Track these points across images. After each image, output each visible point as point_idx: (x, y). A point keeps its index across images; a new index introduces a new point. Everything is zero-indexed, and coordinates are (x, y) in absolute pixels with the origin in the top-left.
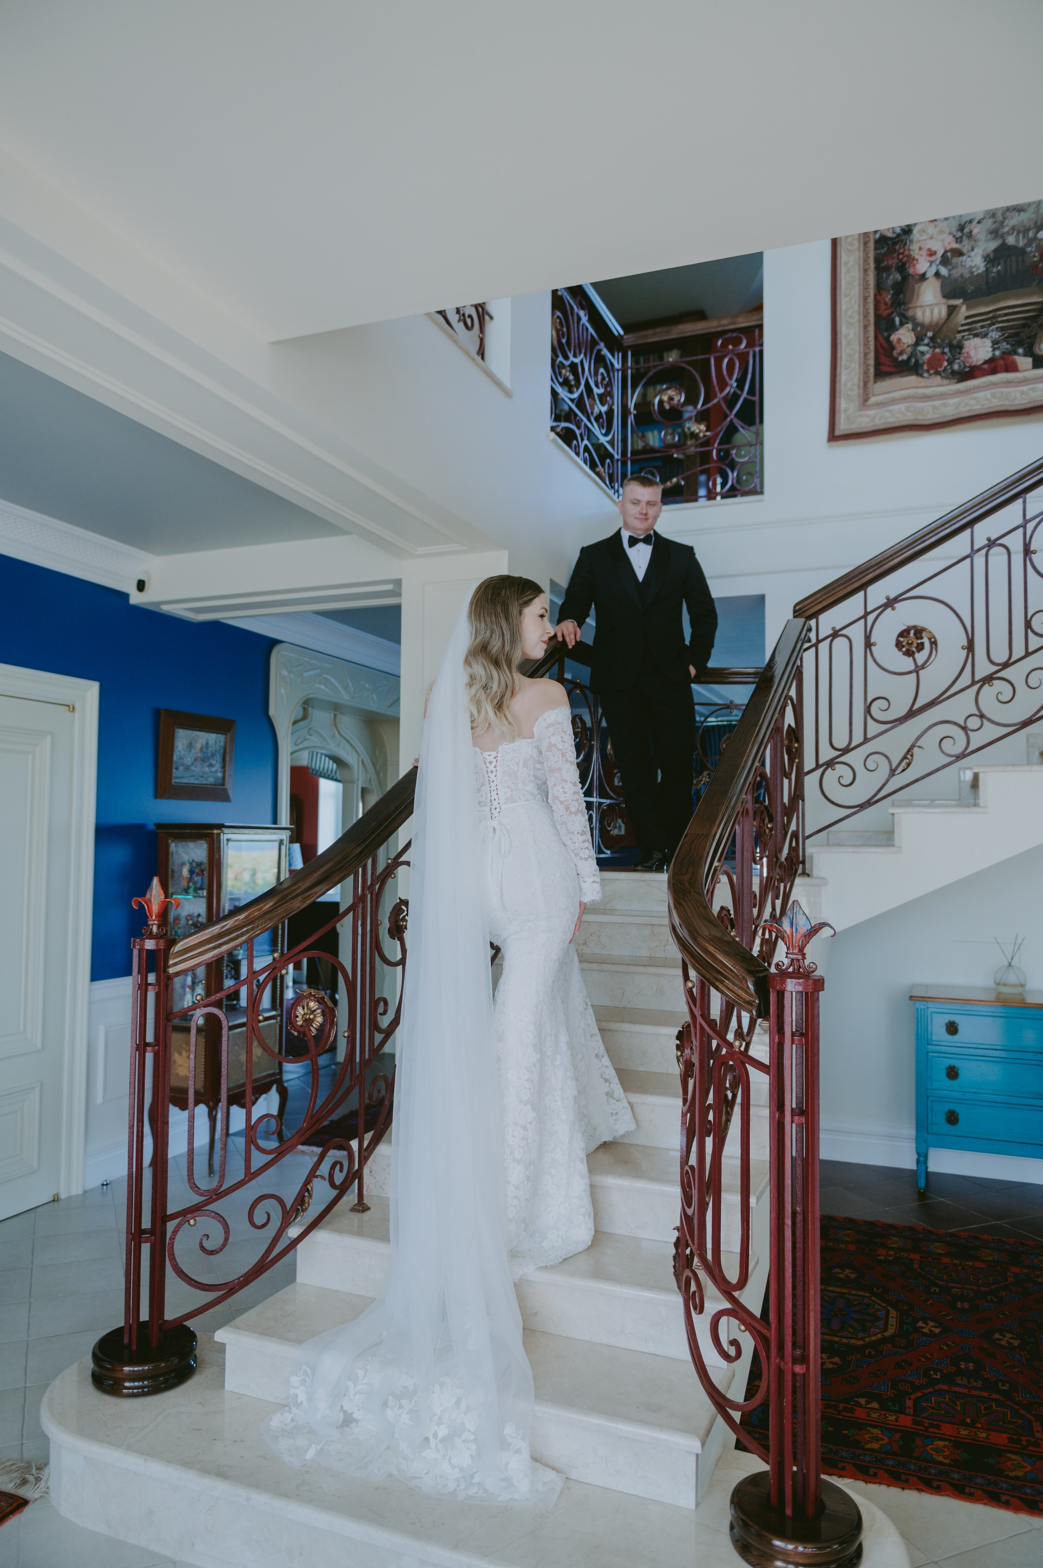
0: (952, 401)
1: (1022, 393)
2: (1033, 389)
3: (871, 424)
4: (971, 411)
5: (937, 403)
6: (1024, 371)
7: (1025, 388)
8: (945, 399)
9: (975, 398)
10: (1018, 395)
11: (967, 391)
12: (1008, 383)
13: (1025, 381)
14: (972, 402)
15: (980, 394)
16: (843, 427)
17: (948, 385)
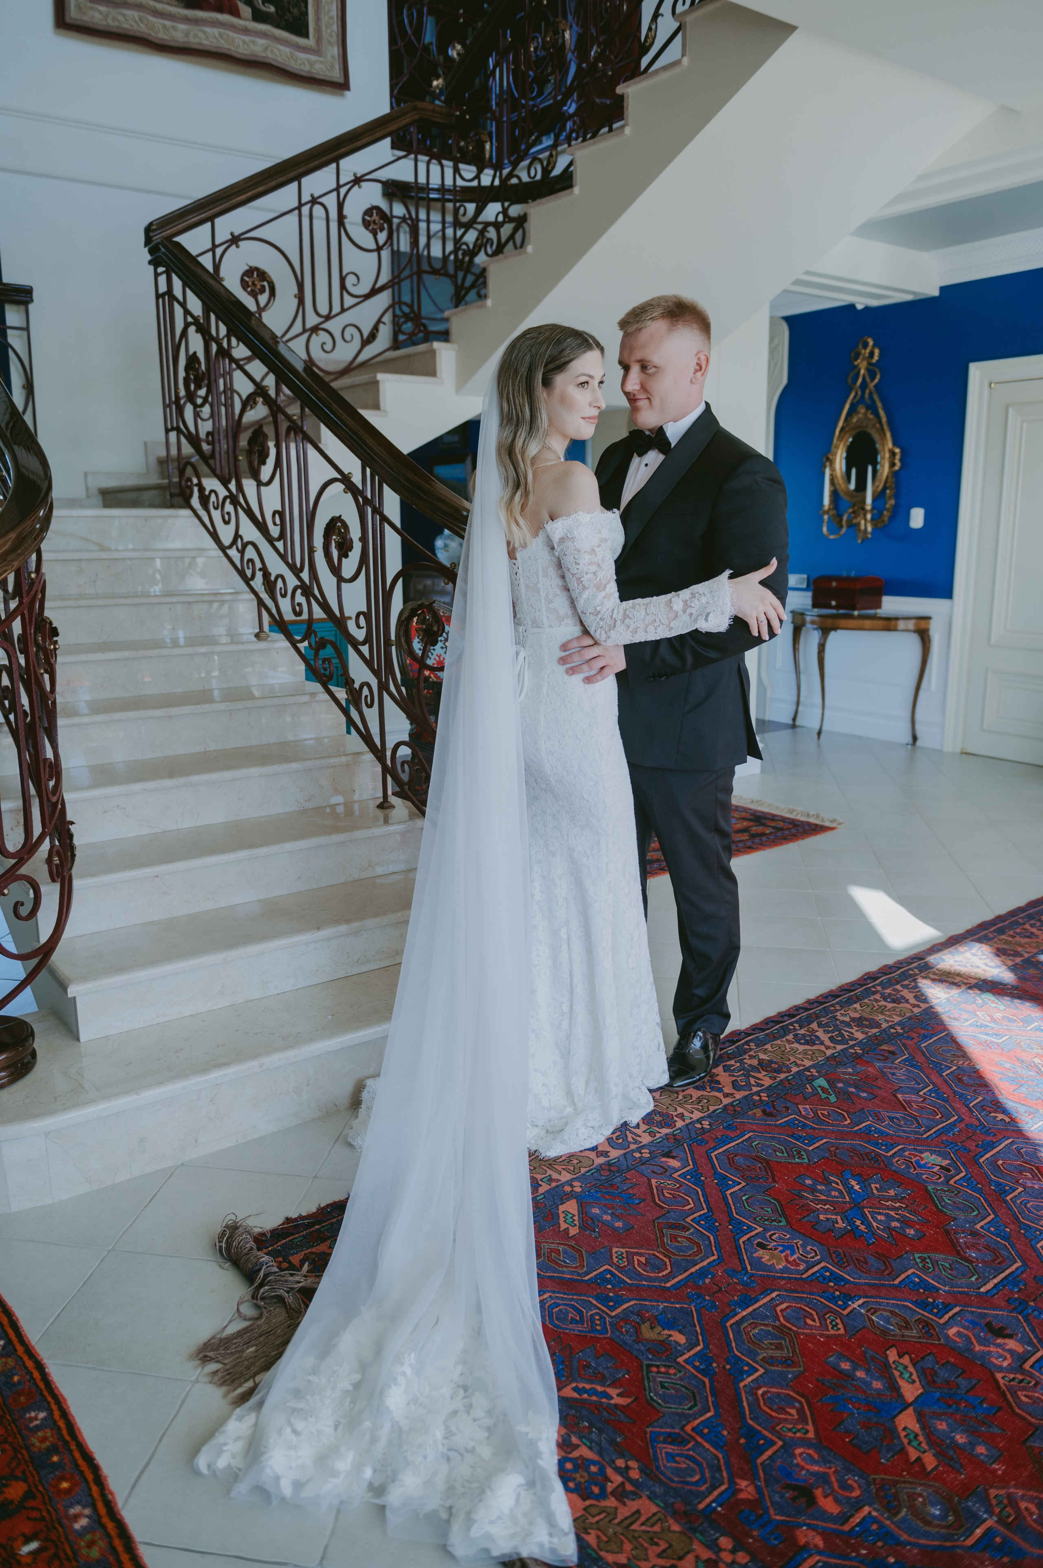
0: (182, 27)
1: (244, 42)
2: (253, 42)
3: (104, 23)
4: (201, 44)
5: (168, 23)
6: (245, 19)
7: (247, 39)
8: (174, 21)
9: (204, 32)
10: (241, 43)
11: (196, 22)
12: (233, 28)
13: (246, 31)
14: (201, 35)
15: (209, 30)
16: (73, 14)
17: (175, 6)
